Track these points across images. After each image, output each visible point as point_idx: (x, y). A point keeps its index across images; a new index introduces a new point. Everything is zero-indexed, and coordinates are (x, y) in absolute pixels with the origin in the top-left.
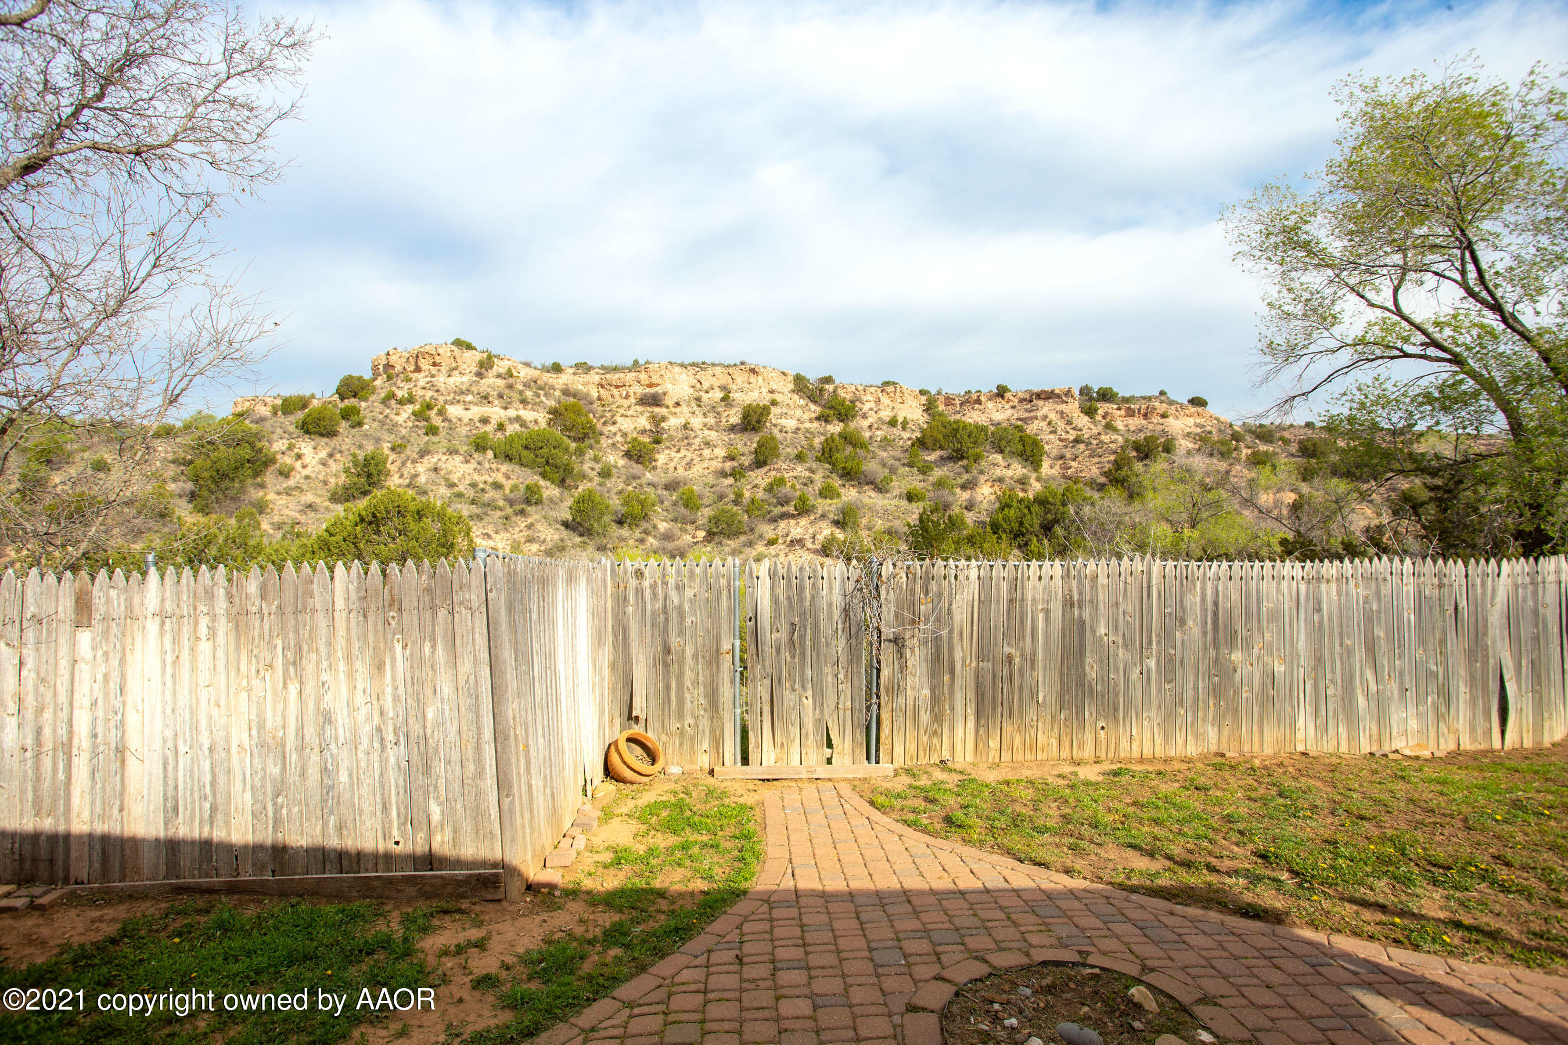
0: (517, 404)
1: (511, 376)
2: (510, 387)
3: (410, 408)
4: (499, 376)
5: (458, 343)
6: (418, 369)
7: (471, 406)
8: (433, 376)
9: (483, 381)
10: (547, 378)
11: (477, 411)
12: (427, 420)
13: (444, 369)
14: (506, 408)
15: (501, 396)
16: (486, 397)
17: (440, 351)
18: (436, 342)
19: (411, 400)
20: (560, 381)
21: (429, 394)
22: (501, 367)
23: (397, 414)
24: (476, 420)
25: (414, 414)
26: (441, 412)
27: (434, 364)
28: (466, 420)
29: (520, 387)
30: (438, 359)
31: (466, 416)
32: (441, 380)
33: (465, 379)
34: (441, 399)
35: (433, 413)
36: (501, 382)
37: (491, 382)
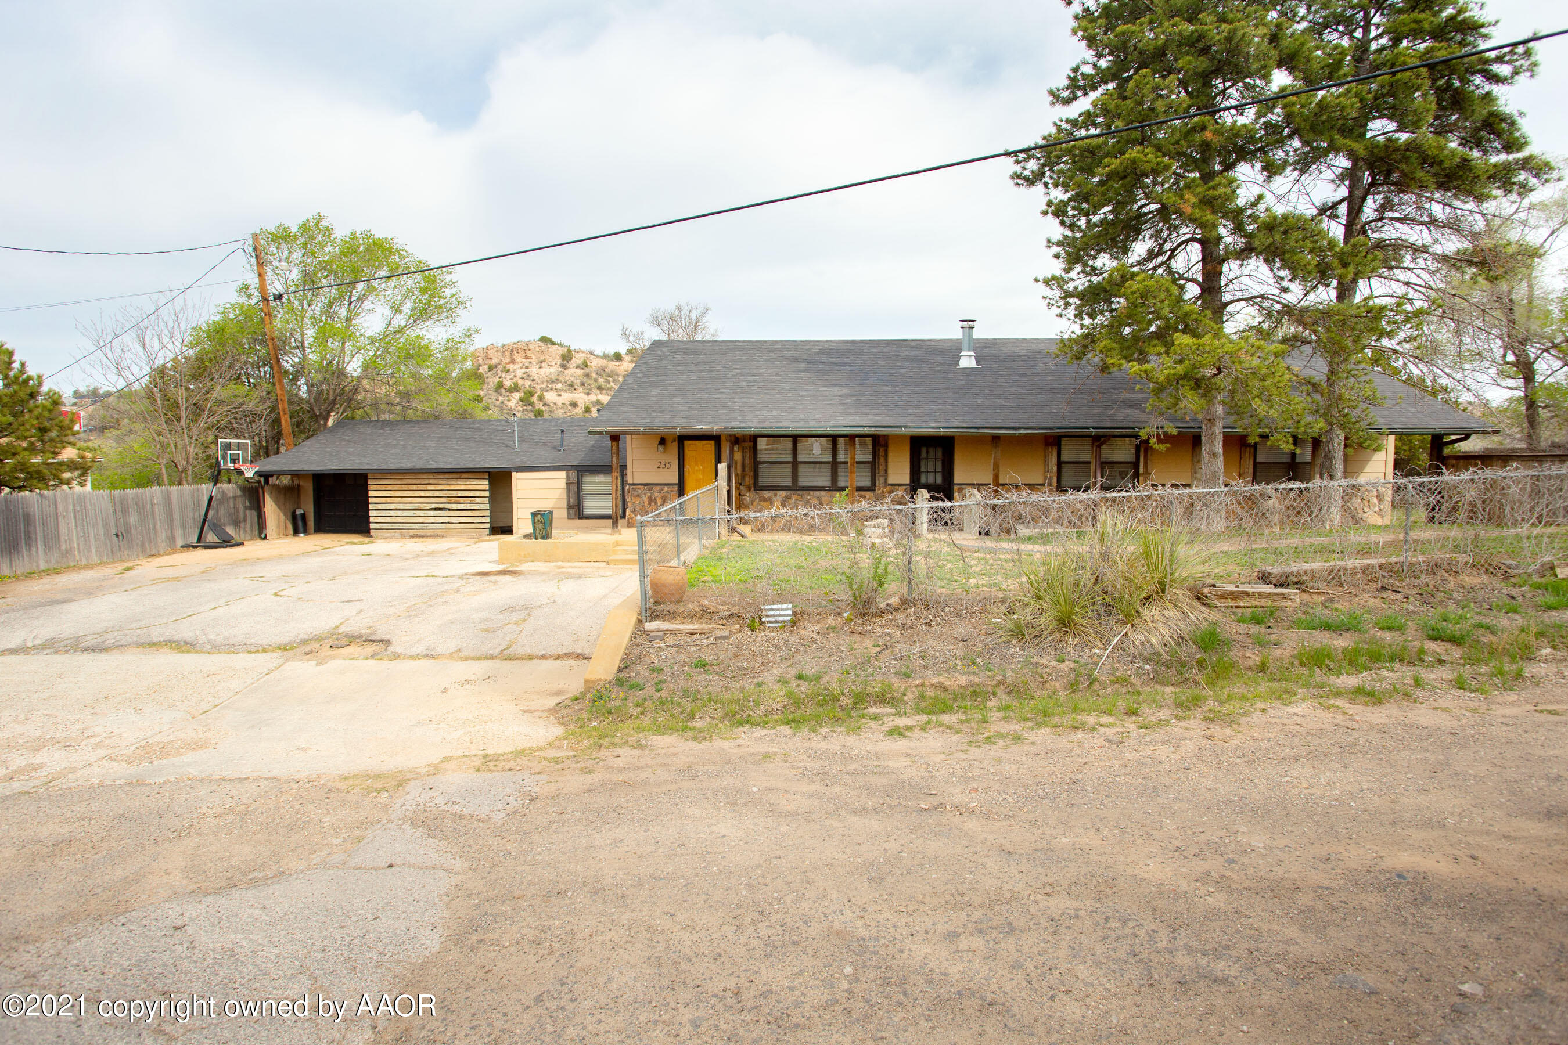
0: (595, 391)
1: (586, 366)
2: (587, 375)
3: (517, 396)
4: (578, 367)
5: (544, 340)
6: (513, 361)
7: (562, 393)
8: (527, 368)
9: (566, 372)
10: (612, 365)
11: (567, 397)
12: (532, 404)
13: (534, 360)
14: (588, 394)
15: (583, 384)
16: (571, 385)
17: (531, 347)
18: (526, 339)
19: (516, 388)
20: (622, 368)
21: (528, 383)
22: (578, 359)
23: (509, 401)
24: (567, 404)
25: (521, 400)
26: (541, 398)
27: (526, 357)
28: (560, 404)
29: (594, 375)
30: (529, 353)
31: (560, 401)
32: (534, 370)
33: (552, 370)
34: (538, 387)
35: (535, 399)
36: (580, 372)
37: (573, 373)
